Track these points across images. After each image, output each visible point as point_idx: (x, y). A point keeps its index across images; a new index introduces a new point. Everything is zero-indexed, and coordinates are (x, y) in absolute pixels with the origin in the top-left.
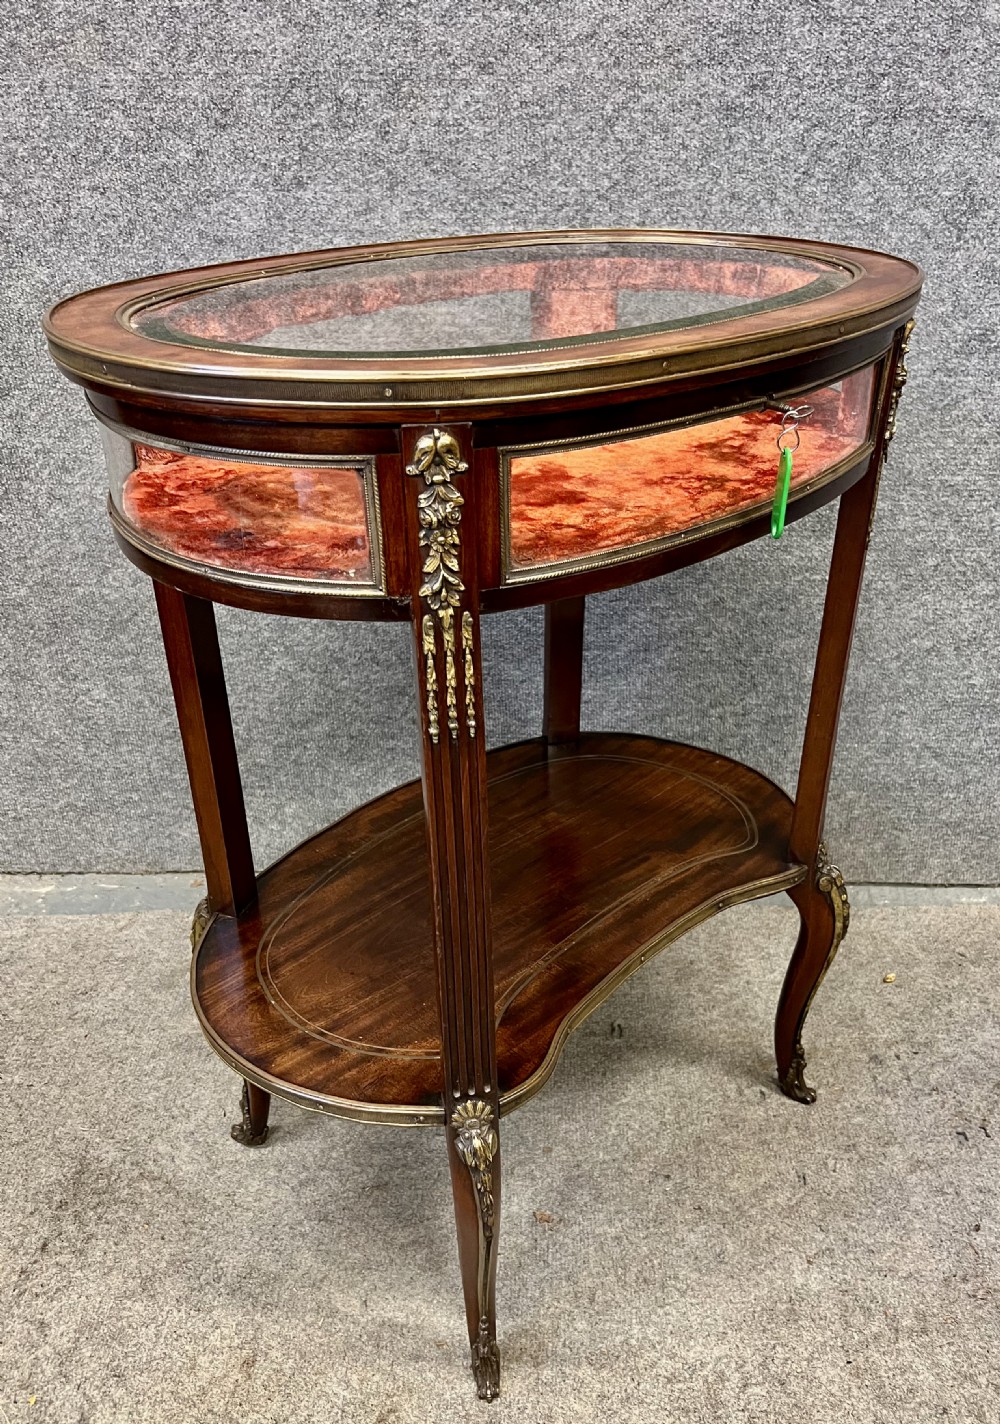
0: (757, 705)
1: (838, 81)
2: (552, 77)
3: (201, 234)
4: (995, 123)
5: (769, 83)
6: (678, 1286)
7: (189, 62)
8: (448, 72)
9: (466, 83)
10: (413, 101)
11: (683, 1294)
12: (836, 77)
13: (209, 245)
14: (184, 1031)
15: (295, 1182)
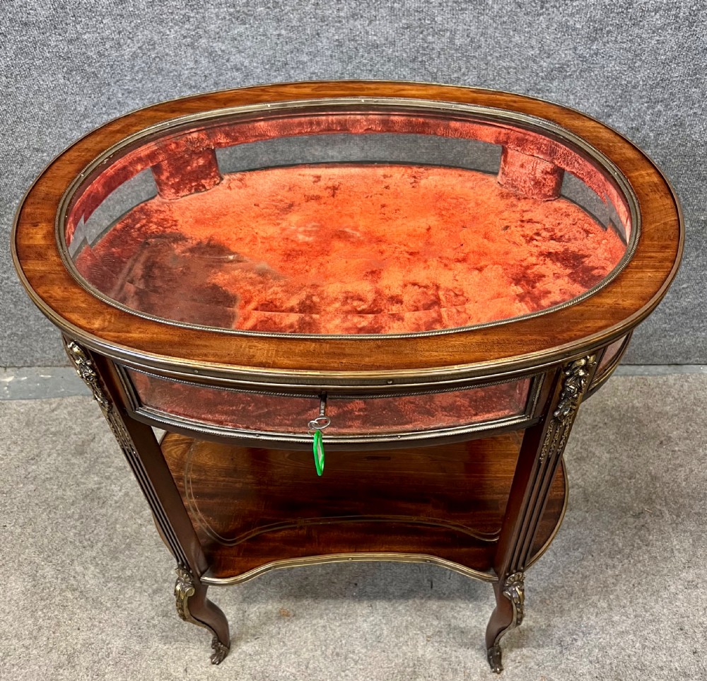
3: (11, 20)
6: (354, 657)
11: (356, 662)
14: (90, 486)
15: (150, 591)
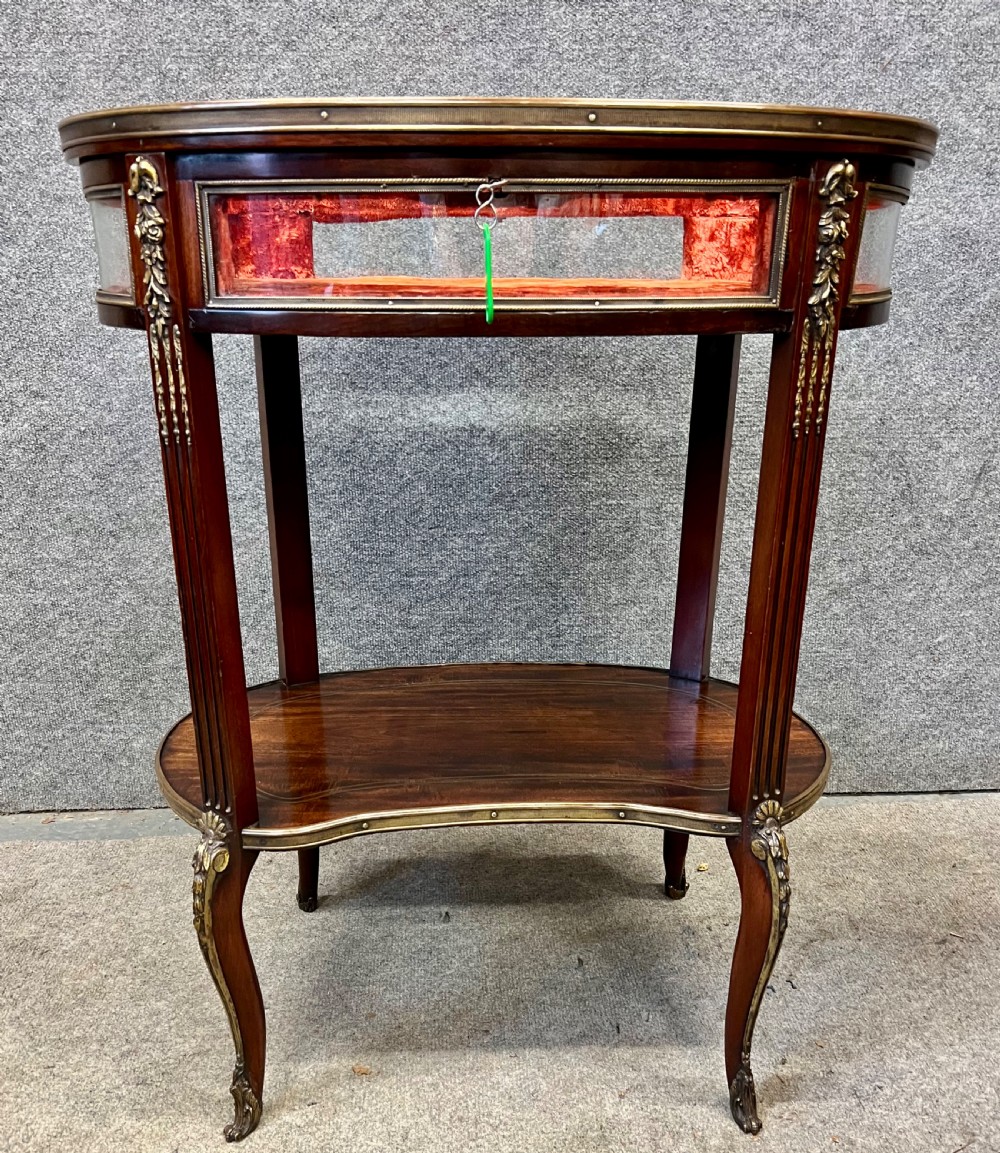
0: (569, 626)
1: (593, 55)
2: (348, 53)
3: (42, 193)
4: (728, 90)
5: (534, 57)
7: (30, 43)
8: (257, 48)
9: (274, 59)
10: (227, 74)
12: (590, 52)
13: (50, 203)
